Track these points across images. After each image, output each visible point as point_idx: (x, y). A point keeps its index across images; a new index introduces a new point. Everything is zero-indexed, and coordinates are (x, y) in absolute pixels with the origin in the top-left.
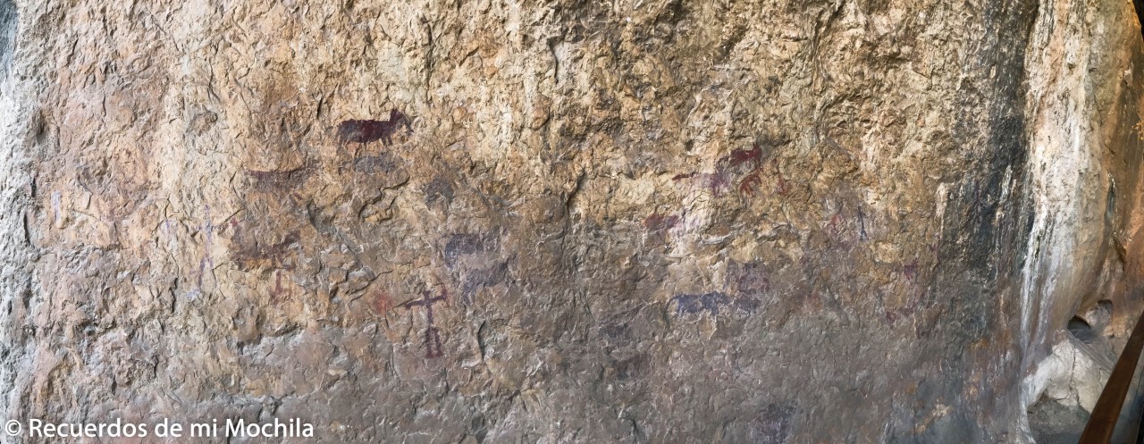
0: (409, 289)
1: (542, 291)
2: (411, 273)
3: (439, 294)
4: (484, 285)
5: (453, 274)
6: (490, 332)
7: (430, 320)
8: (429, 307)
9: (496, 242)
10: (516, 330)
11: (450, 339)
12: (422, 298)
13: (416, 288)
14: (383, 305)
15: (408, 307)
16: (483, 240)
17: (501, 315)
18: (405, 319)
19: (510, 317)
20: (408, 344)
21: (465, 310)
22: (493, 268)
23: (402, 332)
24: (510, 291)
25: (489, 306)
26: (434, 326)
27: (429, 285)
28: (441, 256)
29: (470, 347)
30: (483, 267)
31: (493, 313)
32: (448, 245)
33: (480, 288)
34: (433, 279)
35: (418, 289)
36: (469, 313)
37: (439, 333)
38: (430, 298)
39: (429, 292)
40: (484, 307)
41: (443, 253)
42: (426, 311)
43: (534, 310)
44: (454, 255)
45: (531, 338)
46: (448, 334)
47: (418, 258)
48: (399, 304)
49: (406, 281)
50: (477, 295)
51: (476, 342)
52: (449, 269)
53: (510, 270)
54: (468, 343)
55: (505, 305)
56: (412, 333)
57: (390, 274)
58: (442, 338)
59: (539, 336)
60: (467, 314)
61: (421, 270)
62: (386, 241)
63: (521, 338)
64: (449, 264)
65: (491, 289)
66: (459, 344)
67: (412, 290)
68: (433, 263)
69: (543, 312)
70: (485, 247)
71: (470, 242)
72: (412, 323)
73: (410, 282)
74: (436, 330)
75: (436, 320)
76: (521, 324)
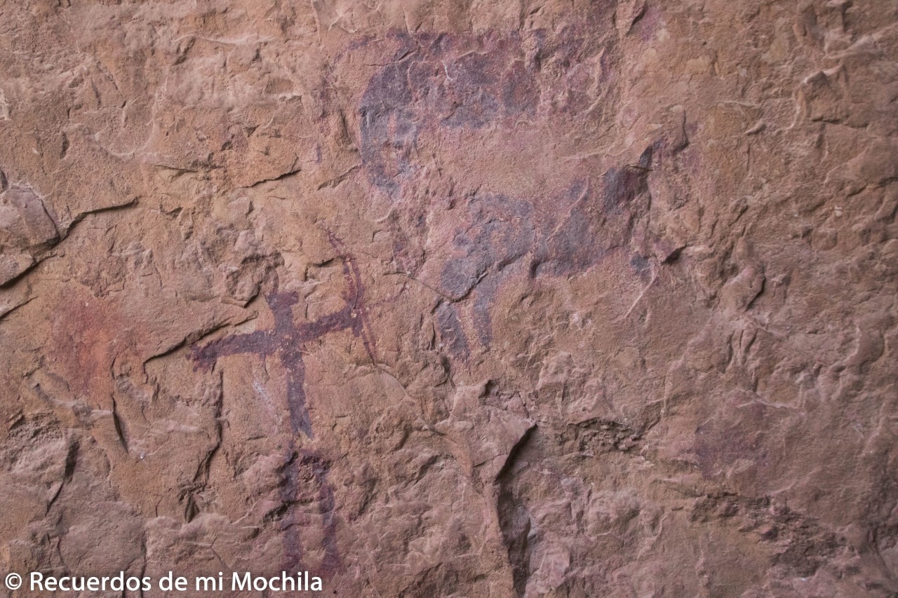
0: (209, 282)
1: (815, 307)
2: (217, 208)
3: (335, 304)
4: (534, 267)
5: (395, 217)
6: (556, 476)
7: (298, 420)
8: (291, 359)
9: (596, 72)
10: (678, 479)
11: (378, 505)
12: (263, 320)
13: (235, 277)
14: (100, 354)
15: (206, 359)
16: (538, 60)
17: (605, 401)
18: (195, 411)
19: (648, 419)
20: (205, 519)
21: (447, 378)
22: (575, 189)
23: (181, 467)
24: (652, 298)
25: (551, 361)
26: (311, 443)
27: (294, 263)
28: (345, 134)
29: (464, 543)
30: (530, 184)
31: (565, 392)
32: (374, 85)
33: (515, 280)
34: (313, 238)
35: (246, 286)
36: (464, 390)
37: (333, 476)
38: (299, 320)
39: (293, 296)
40: (530, 366)
41: (354, 123)
42: (281, 379)
43: (764, 396)
44: (403, 129)
45: (745, 517)
46: (371, 481)
47: (243, 145)
48: (167, 345)
49: (195, 243)
50: (500, 311)
51: (490, 518)
52: (377, 194)
53: (659, 203)
54: (459, 526)
55: (626, 360)
56: (220, 469)
57: (130, 215)
58: (346, 496)
59: (786, 516)
60: (455, 399)
61: (259, 197)
62: (112, 68)
63: (700, 514)
64: (381, 175)
65: (562, 284)
66: (418, 529)
67: (220, 288)
68: (310, 169)
69: (811, 406)
70: (545, 92)
71: (478, 70)
72: (220, 428)
73: (212, 252)
74: (319, 461)
75: (320, 416)
76: (701, 450)
